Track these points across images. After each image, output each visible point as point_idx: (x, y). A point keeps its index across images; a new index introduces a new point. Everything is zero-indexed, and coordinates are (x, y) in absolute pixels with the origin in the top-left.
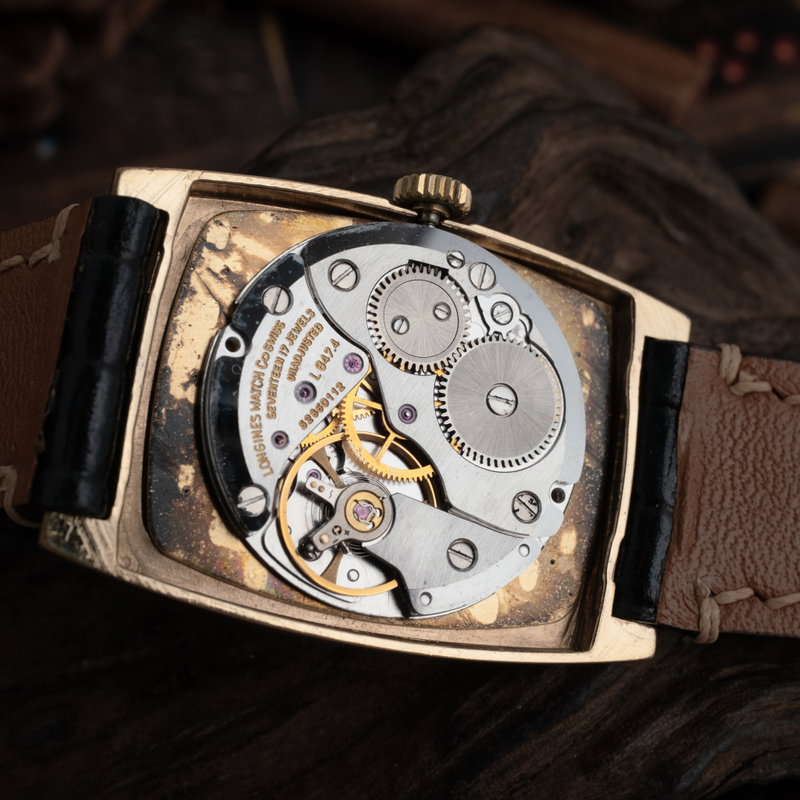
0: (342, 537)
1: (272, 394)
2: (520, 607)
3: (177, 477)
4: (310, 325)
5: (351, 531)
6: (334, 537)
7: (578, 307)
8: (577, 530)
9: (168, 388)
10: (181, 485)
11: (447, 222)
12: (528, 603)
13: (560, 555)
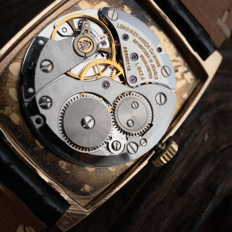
0: (83, 31)
1: (141, 46)
2: (6, 81)
3: (129, 8)
4: (153, 75)
5: (83, 36)
6: (85, 29)
7: (93, 187)
8: (17, 125)
9: (155, 26)
10: (126, 7)
11: (154, 152)
12: (5, 86)
13: (13, 111)
